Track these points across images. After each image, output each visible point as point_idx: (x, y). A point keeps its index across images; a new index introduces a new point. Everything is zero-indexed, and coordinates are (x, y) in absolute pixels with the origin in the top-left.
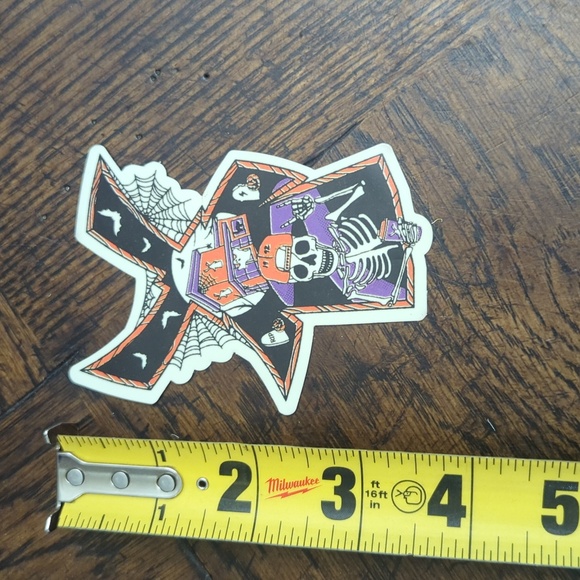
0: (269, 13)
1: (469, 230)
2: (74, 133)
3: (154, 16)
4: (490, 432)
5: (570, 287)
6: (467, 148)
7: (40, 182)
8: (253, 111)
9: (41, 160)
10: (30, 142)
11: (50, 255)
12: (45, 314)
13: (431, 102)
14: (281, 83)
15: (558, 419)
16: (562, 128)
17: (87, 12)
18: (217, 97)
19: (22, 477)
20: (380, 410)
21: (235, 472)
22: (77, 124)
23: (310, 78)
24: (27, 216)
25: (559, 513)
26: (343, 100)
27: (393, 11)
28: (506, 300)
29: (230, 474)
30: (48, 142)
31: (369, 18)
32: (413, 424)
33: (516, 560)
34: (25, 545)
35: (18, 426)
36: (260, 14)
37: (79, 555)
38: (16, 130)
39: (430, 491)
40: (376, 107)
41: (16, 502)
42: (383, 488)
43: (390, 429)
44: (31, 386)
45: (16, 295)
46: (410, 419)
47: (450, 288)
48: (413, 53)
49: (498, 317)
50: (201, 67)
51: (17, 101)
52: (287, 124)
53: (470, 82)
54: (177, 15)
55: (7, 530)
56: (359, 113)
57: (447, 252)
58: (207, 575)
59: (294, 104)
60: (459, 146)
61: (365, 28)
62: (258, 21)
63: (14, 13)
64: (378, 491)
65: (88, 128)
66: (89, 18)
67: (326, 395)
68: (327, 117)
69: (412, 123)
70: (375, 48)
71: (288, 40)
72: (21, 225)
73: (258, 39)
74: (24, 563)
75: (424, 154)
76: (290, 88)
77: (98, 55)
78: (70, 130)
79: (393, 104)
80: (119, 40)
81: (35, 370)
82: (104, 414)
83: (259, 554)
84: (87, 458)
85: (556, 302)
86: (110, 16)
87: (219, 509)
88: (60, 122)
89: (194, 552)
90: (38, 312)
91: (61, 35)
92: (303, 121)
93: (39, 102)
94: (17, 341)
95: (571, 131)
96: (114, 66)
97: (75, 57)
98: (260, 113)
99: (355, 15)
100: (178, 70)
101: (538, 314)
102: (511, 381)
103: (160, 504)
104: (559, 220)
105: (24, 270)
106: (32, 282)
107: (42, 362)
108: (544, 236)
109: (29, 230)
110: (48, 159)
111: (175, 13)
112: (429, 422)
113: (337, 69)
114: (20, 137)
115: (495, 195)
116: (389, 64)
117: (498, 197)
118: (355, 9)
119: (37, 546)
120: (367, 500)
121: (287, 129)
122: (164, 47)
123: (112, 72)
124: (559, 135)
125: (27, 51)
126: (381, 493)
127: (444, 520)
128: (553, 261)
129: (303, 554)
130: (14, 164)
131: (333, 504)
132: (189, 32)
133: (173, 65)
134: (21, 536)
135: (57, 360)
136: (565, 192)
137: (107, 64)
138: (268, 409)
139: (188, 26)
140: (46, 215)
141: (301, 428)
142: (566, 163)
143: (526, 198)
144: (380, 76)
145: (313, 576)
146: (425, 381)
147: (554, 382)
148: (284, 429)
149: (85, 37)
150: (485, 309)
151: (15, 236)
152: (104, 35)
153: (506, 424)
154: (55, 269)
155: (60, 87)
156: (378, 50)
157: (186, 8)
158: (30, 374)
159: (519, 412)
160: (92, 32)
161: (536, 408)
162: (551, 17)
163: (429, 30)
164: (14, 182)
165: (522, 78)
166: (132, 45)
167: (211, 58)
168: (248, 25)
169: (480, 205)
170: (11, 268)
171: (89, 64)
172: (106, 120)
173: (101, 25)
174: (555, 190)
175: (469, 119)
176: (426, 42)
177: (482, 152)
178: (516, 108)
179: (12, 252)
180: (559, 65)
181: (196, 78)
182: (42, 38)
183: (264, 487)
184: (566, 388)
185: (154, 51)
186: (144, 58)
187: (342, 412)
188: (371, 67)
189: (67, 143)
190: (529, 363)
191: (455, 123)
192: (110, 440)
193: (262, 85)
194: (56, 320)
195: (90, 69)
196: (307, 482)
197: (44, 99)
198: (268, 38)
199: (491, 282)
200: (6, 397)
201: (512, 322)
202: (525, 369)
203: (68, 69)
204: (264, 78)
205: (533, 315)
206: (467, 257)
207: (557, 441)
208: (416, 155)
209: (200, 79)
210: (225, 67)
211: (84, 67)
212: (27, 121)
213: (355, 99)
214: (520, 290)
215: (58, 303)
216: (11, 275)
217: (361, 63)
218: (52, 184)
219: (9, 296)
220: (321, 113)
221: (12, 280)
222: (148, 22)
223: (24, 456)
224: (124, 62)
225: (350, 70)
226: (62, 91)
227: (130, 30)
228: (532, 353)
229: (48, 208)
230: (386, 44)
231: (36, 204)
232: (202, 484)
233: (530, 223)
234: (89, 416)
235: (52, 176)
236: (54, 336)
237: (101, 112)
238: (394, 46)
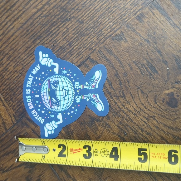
0: (68, 29)
1: (118, 83)
2: (22, 60)
3: (40, 30)
4: (125, 135)
5: (144, 97)
6: (117, 62)
7: (14, 73)
8: (65, 54)
9: (14, 67)
10: (11, 63)
11: (17, 91)
12: (16, 106)
13: (108, 50)
14: (71, 46)
15: (142, 132)
16: (140, 56)
17: (25, 30)
18: (56, 50)
19: (11, 148)
20: (98, 129)
21: (62, 147)
22: (23, 58)
23: (78, 45)
24: (11, 81)
25: (142, 157)
26: (86, 50)
27: (98, 28)
28: (128, 101)
29: (61, 147)
30: (16, 63)
31: (92, 30)
32: (106, 133)
33: (131, 169)
34: (12, 166)
35: (10, 135)
36: (66, 29)
37: (25, 168)
38: (8, 60)
39: (110, 151)
40: (94, 52)
41: (10, 154)
42: (98, 151)
43: (100, 134)
44: (13, 124)
45: (9, 101)
46: (105, 132)
47: (114, 98)
48: (103, 38)
49: (126, 105)
50: (52, 43)
51: (8, 53)
52: (73, 57)
53: (117, 45)
54: (46, 30)
55: (7, 161)
56: (90, 54)
57: (113, 88)
58: (56, 173)
59: (75, 51)
60: (115, 61)
61: (92, 32)
62: (66, 31)
63: (7, 31)
64: (97, 151)
65: (25, 59)
66: (25, 32)
67: (84, 126)
68: (83, 55)
69: (103, 56)
70: (94, 37)
71: (73, 36)
72: (10, 84)
73: (65, 35)
74: (12, 170)
75: (107, 64)
76: (74, 48)
77: (27, 41)
78: (21, 59)
79: (98, 51)
80: (32, 37)
81: (14, 120)
82: (30, 131)
83: (69, 168)
84: (26, 144)
85: (140, 101)
86: (30, 31)
87: (58, 157)
88: (19, 57)
89: (53, 167)
90: (14, 106)
91: (18, 36)
92: (77, 56)
93: (14, 53)
94: (9, 113)
95: (143, 57)
96: (31, 43)
97: (22, 41)
98: (67, 54)
99: (89, 29)
100: (47, 44)
101: (136, 104)
102: (130, 122)
103: (44, 155)
104: (140, 80)
105: (11, 95)
106: (13, 98)
107: (15, 118)
108: (137, 84)
109: (12, 85)
110: (16, 67)
111: (45, 30)
112: (110, 132)
113: (85, 43)
114: (9, 61)
115: (124, 74)
116: (97, 41)
117: (125, 74)
118: (89, 27)
119: (15, 166)
120: (95, 154)
121: (73, 58)
122: (43, 38)
123: (31, 45)
124: (140, 58)
125: (10, 40)
126: (98, 152)
127: (113, 159)
128: (139, 90)
129: (80, 167)
130: (8, 68)
131: (86, 155)
132: (49, 34)
133: (45, 43)
134: (11, 163)
135: (19, 118)
136: (142, 72)
137: (29, 43)
138: (70, 130)
139: (49, 33)
140: (16, 81)
141: (78, 135)
142: (142, 65)
143: (132, 74)
144: (95, 44)
145: (82, 173)
146: (109, 122)
147: (141, 122)
148: (74, 135)
149: (24, 36)
150: (123, 103)
151: (8, 86)
152: (29, 35)
153: (129, 133)
154: (18, 95)
155: (18, 49)
156: (95, 38)
157: (48, 28)
158: (13, 121)
159: (132, 130)
160: (26, 35)
161: (136, 129)
162: (137, 28)
163: (107, 32)
164: (8, 73)
165: (130, 43)
166: (35, 38)
167: (54, 41)
168: (63, 32)
169: (121, 76)
170: (7, 95)
171: (25, 43)
172: (30, 57)
173: (28, 33)
174: (139, 72)
175: (117, 54)
176: (106, 35)
177: (121, 63)
178: (129, 51)
179: (8, 91)
180: (139, 40)
181: (51, 46)
182: (14, 37)
183: (69, 150)
184: (144, 124)
185: (40, 39)
186: (38, 41)
187: (88, 130)
188: (93, 42)
189: (20, 63)
190: (134, 117)
191: (114, 56)
192: (31, 139)
193: (67, 47)
194: (18, 108)
195: (25, 44)
196: (79, 149)
197: (15, 52)
198: (68, 35)
199: (124, 96)
200: (7, 127)
201: (130, 106)
202: (133, 119)
203: (20, 44)
204: (67, 45)
205: (135, 104)
206: (118, 89)
207: (142, 137)
208: (105, 64)
209: (52, 46)
210: (58, 43)
211: (24, 44)
212: (11, 58)
213: (89, 50)
214: (131, 98)
215: (19, 103)
216: (8, 96)
217: (90, 41)
218: (17, 73)
219: (7, 102)
220: (81, 54)
221: (8, 98)
222: (39, 32)
223: (11, 142)
224: (34, 42)
225: (88, 43)
226: (19, 50)
227: (35, 34)
228: (135, 114)
229: (16, 79)
230: (97, 36)
231: (13, 78)
232: (54, 150)
233: (133, 81)
234: (27, 132)
235: (17, 71)
236: (18, 112)
237: (28, 55)
238: (98, 36)
